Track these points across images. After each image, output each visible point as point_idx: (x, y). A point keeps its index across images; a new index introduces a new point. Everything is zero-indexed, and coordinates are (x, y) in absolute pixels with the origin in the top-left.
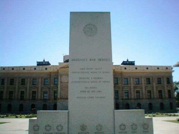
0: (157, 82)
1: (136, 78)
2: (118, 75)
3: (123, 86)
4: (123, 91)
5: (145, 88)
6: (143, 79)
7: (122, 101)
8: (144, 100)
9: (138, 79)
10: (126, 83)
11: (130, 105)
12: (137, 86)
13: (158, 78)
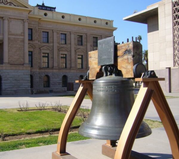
0: (92, 43)
1: (61, 34)
2: (34, 24)
3: (40, 44)
4: (40, 53)
5: (75, 51)
6: (73, 36)
7: (38, 70)
8: (72, 71)
9: (65, 34)
10: (45, 40)
11: (51, 78)
12: (63, 47)
13: (93, 37)
